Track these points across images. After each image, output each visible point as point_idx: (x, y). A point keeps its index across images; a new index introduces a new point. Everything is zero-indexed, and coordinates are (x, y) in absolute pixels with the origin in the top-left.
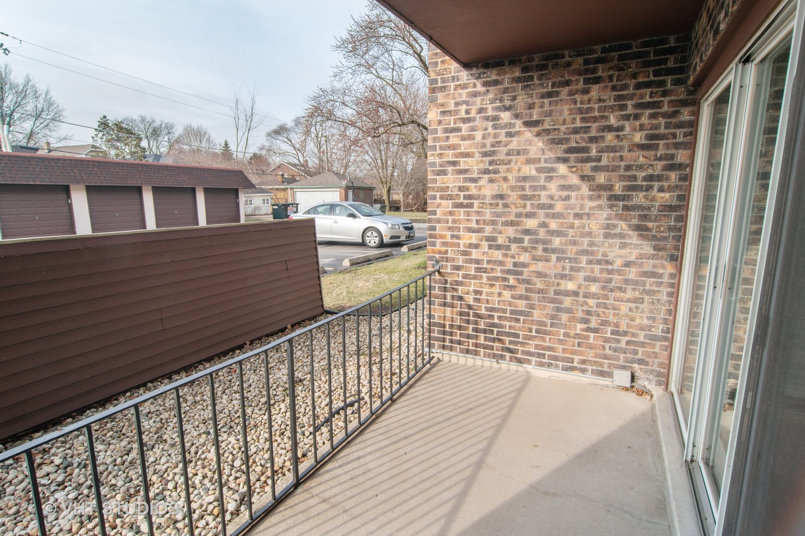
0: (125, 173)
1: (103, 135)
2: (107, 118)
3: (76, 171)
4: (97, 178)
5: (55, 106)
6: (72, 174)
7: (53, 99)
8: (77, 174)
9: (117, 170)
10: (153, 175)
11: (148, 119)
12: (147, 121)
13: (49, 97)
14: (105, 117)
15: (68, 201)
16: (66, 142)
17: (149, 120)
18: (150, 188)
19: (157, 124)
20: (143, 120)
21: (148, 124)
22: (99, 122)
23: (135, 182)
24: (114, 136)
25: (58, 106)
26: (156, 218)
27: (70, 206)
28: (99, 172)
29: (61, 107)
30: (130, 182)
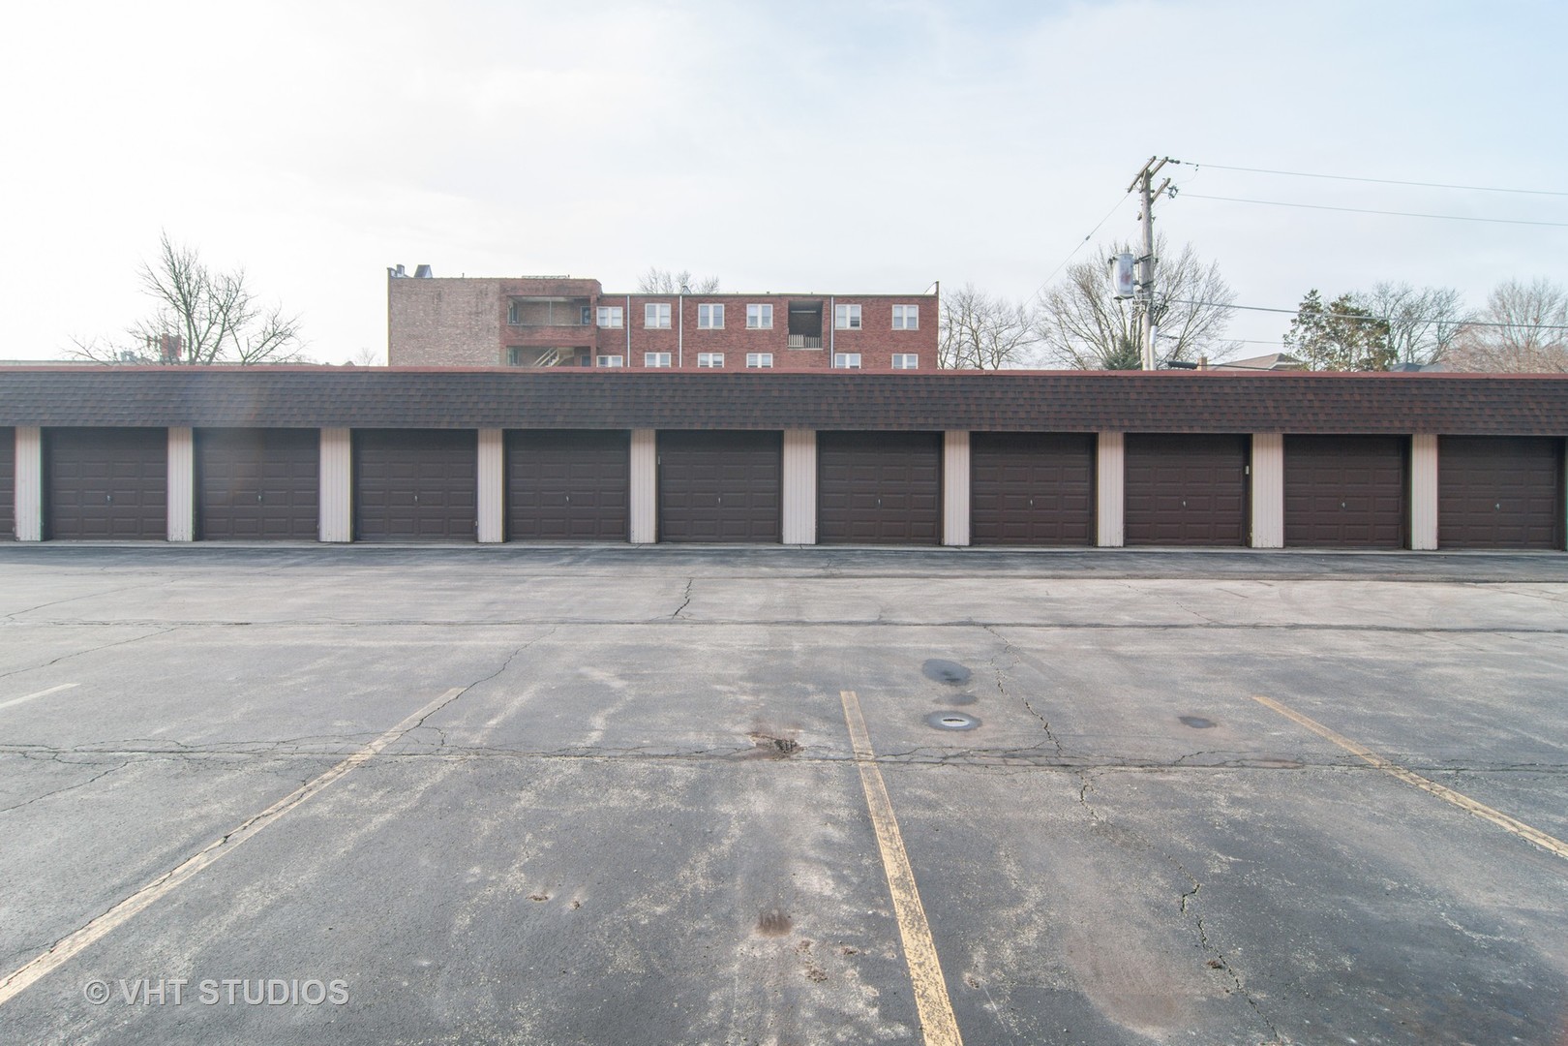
0: (1376, 404)
1: (1306, 330)
2: (1317, 295)
3: (1270, 403)
4: (1310, 417)
5: (1222, 291)
6: (1262, 410)
7: (1221, 279)
8: (1271, 410)
9: (1358, 398)
10: (1445, 405)
11: (1395, 289)
12: (1390, 293)
13: (1214, 276)
14: (1313, 293)
15: (1244, 469)
16: (1231, 355)
17: (1395, 291)
18: (1433, 439)
19: (1414, 297)
20: (1383, 293)
21: (1393, 301)
22: (1301, 304)
23: (1397, 424)
24: (1328, 330)
25: (1226, 291)
26: (1440, 518)
27: (1247, 481)
28: (1317, 404)
29: (1231, 291)
30: (1386, 424)
